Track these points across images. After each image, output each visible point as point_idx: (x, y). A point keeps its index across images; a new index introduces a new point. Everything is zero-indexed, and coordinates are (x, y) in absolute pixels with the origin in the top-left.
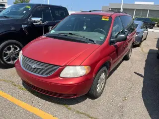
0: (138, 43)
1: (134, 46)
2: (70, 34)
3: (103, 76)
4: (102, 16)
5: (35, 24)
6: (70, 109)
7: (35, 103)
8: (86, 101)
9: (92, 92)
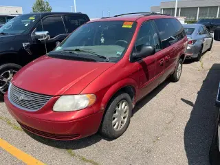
0: (196, 56)
3: (123, 106)
7: (29, 147)
8: (99, 143)
9: (104, 130)
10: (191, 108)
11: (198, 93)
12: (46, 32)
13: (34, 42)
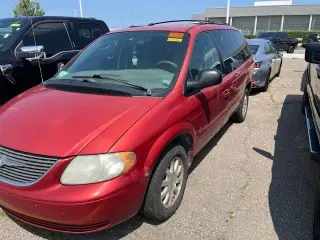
1: (254, 91)
2: (95, 77)
5: (30, 59)
10: (270, 162)
11: (275, 138)
12: (40, 48)
13: (19, 63)
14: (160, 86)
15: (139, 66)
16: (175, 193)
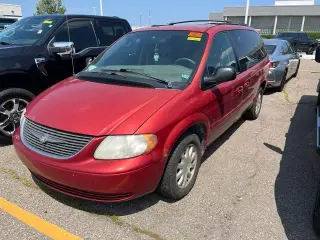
2: (122, 71)
3: (191, 153)
4: (188, 32)
5: (61, 54)
6: (120, 224)
8: (155, 207)
9: (166, 187)
10: (279, 157)
11: (287, 135)
12: (70, 44)
13: (51, 57)
14: (179, 80)
15: (160, 62)
16: (188, 176)
